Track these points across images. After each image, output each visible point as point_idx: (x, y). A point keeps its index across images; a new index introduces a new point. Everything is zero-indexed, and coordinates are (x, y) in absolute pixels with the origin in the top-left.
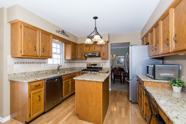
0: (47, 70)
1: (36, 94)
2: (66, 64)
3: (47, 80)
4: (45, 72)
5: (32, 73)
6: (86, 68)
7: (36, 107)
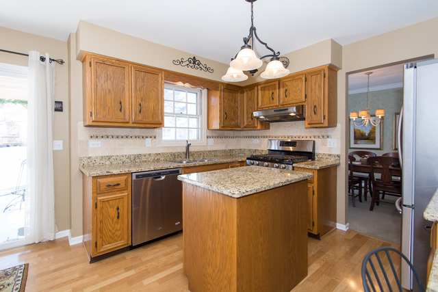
0: (158, 152)
1: (111, 202)
2: (211, 141)
3: (137, 177)
4: (153, 158)
5: (124, 159)
6: (267, 152)
7: (110, 231)
